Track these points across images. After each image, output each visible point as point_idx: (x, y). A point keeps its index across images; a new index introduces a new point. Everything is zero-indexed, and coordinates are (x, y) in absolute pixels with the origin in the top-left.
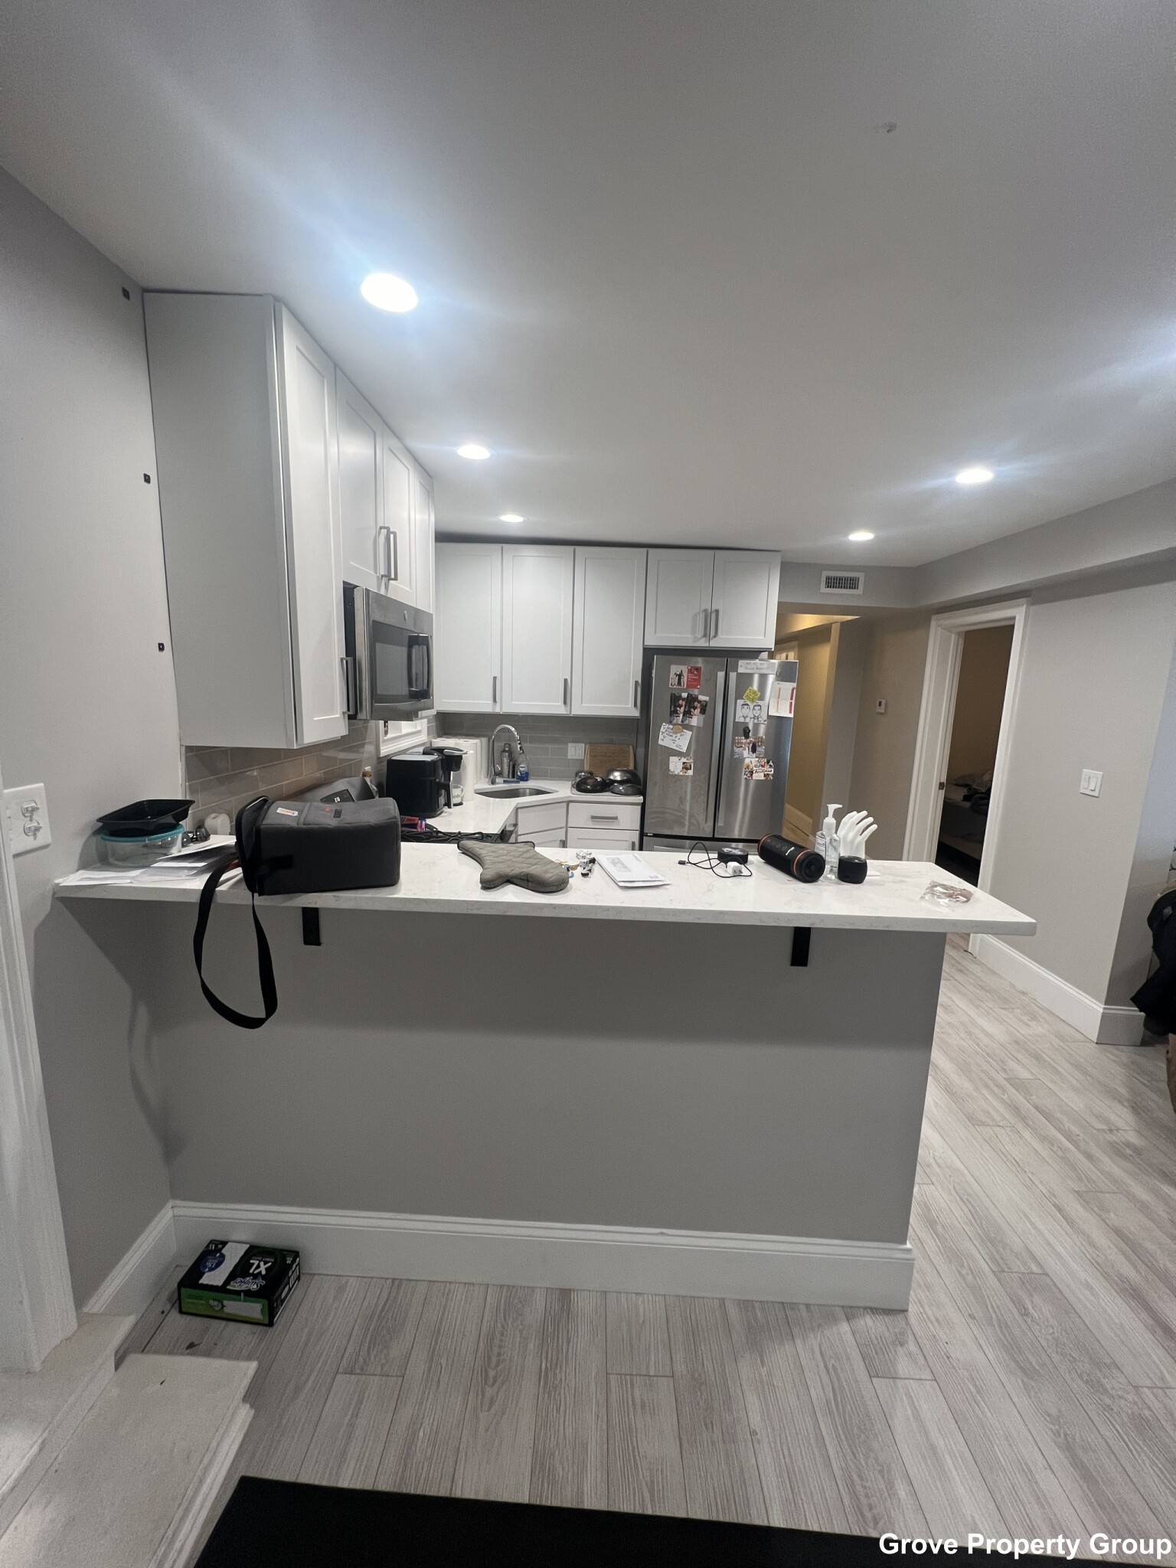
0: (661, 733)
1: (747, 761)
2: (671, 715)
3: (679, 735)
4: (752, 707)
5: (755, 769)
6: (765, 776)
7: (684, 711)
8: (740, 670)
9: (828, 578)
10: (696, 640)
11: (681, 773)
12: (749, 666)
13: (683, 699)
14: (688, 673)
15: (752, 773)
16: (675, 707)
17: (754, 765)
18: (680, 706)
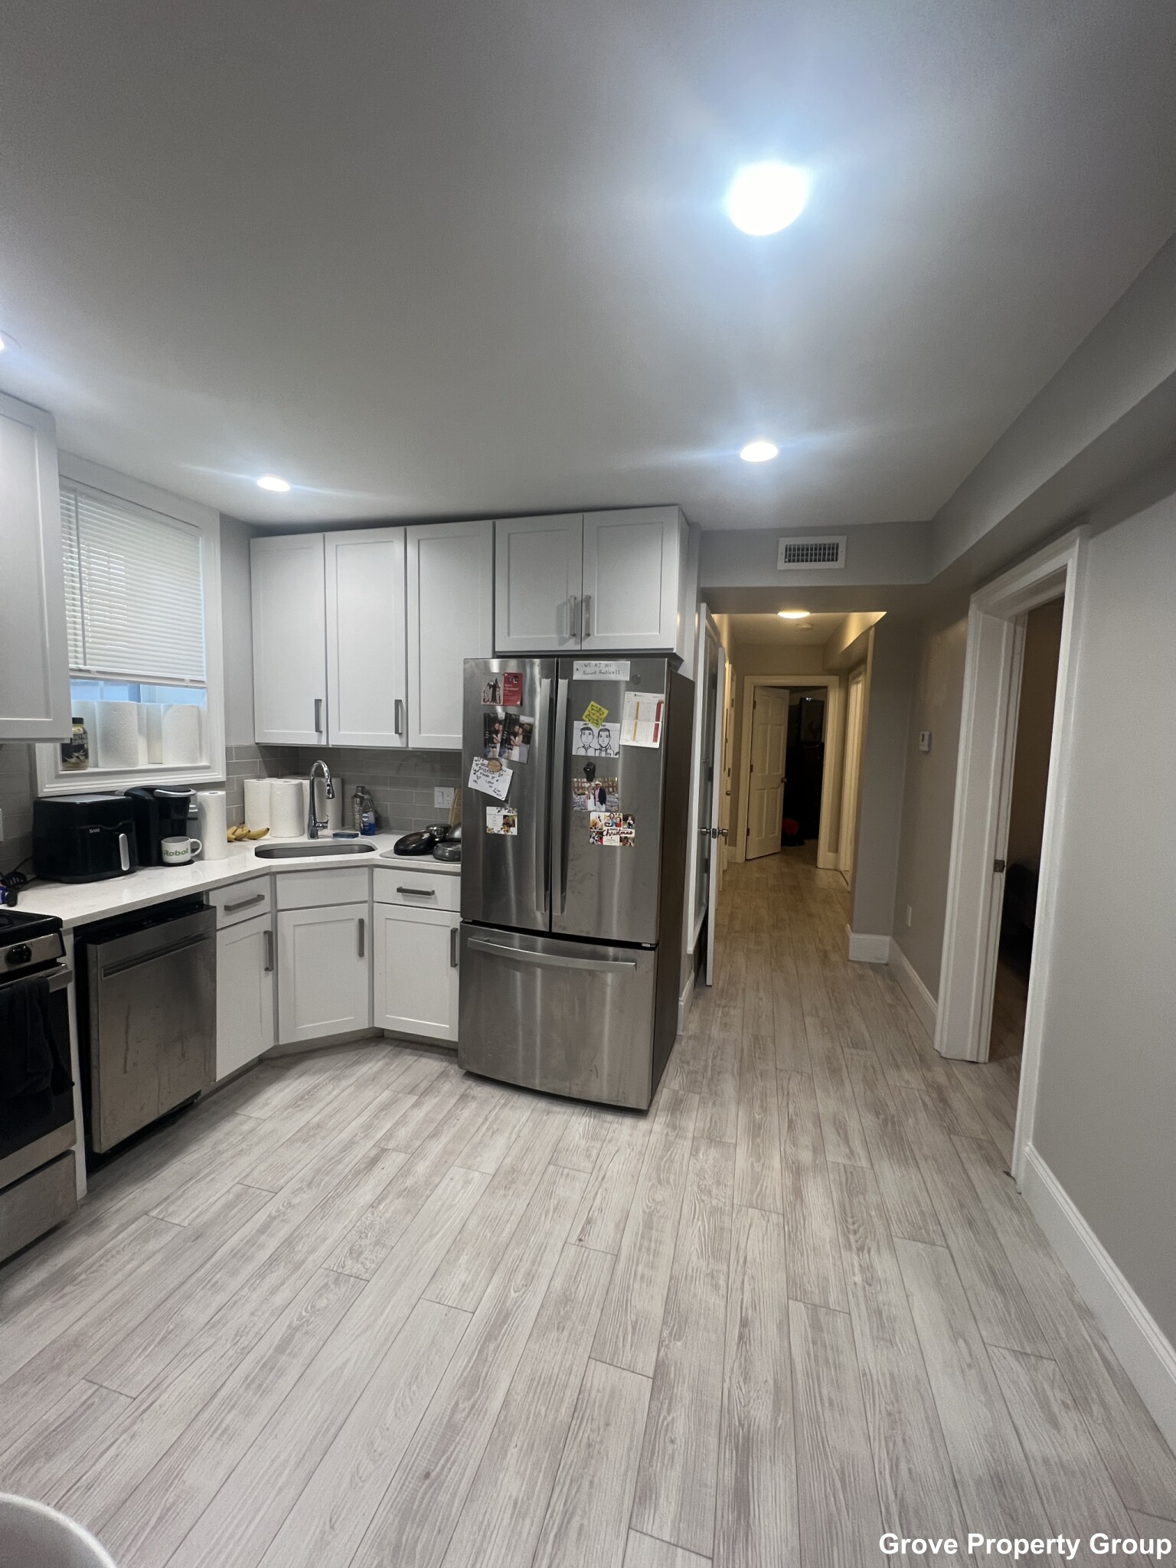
0: (472, 772)
1: (593, 816)
2: (485, 745)
3: (497, 774)
4: (596, 732)
5: (605, 828)
6: (621, 840)
7: (502, 739)
8: (577, 676)
9: (788, 549)
10: (562, 641)
11: (502, 832)
12: (588, 670)
13: (500, 722)
14: (505, 683)
15: (601, 834)
16: (491, 733)
17: (603, 822)
18: (497, 733)
